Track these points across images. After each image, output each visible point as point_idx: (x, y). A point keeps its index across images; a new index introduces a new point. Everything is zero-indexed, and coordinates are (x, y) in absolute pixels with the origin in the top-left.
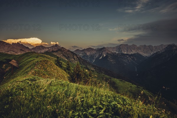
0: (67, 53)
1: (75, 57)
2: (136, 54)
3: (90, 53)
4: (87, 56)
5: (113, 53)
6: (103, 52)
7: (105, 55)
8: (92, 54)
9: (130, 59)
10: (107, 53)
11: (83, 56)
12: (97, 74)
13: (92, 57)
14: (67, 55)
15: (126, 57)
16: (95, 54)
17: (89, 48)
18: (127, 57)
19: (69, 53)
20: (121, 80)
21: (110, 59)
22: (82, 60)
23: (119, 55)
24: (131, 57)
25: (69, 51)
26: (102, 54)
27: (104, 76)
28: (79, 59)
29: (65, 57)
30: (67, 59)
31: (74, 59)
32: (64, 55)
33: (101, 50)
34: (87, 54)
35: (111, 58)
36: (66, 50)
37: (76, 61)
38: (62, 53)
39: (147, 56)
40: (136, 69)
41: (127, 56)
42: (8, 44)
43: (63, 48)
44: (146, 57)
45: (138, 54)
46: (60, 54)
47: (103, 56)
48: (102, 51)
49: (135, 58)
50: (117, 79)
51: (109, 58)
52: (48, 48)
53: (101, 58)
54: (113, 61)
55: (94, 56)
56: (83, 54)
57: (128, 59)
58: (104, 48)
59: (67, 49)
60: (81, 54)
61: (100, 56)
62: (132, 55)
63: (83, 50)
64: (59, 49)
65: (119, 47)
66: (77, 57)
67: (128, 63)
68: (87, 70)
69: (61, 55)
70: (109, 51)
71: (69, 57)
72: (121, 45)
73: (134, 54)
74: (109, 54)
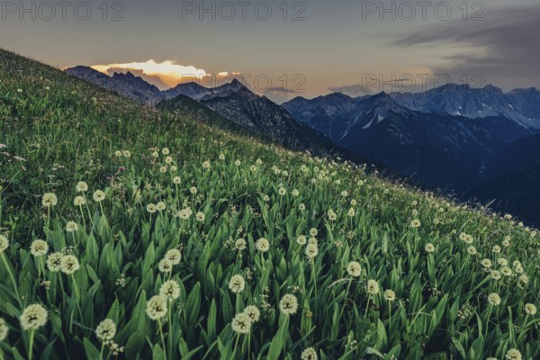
0: (256, 104)
1: (277, 117)
2: (495, 117)
3: (336, 109)
4: (326, 119)
5: (409, 111)
6: (376, 107)
7: (380, 118)
8: (342, 112)
9: (470, 134)
10: (390, 110)
11: (313, 120)
13: (340, 121)
14: (255, 110)
15: (454, 128)
16: (353, 112)
17: (336, 94)
18: (458, 128)
19: (261, 104)
21: (395, 131)
22: (298, 126)
24: (475, 127)
25: (264, 100)
26: (372, 113)
28: (287, 123)
29: (250, 115)
30: (253, 121)
31: (274, 122)
32: (245, 112)
34: (327, 111)
35: (399, 127)
36: (253, 95)
37: (280, 128)
38: (241, 106)
39: (536, 126)
40: (483, 167)
41: (460, 124)
43: (245, 89)
44: (531, 129)
45: (501, 117)
46: (235, 107)
47: (376, 119)
48: (376, 104)
49: (485, 131)
51: (392, 128)
52: (211, 90)
53: (368, 125)
54: (404, 138)
55: (347, 120)
56: (313, 112)
57: (462, 133)
58: (383, 94)
60: (306, 113)
61: (366, 119)
62: (478, 121)
63: (315, 99)
64: (233, 94)
65: (442, 93)
66: (284, 119)
67: (459, 147)
69: (238, 109)
70: (398, 105)
71: (259, 116)
72: (443, 87)
73: (488, 117)
74: (396, 114)
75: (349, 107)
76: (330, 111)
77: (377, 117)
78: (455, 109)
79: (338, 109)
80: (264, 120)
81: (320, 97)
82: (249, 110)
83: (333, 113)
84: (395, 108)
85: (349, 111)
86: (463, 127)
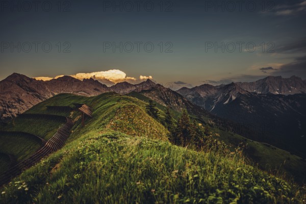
0: (166, 93)
1: (179, 100)
2: (300, 94)
4: (201, 99)
5: (250, 93)
6: (230, 91)
7: (234, 98)
8: (210, 95)
9: (287, 104)
10: (239, 93)
11: (194, 100)
12: (219, 131)
13: (210, 100)
14: (166, 97)
15: (278, 102)
16: (216, 94)
17: (205, 85)
18: (280, 101)
19: (169, 93)
20: (267, 145)
21: (245, 105)
22: (192, 105)
23: (264, 97)
24: (290, 100)
25: (169, 90)
26: (228, 95)
27: (232, 135)
28: (186, 104)
29: (163, 100)
30: (166, 103)
31: (178, 103)
32: (161, 98)
33: (228, 87)
34: (201, 95)
35: (246, 103)
36: (164, 88)
37: (181, 107)
38: (158, 94)
40: (300, 125)
41: (280, 99)
42: (77, 80)
43: (159, 85)
45: (304, 94)
46: (154, 95)
47: (231, 98)
48: (230, 90)
49: (296, 102)
50: (258, 143)
51: (242, 103)
52: (135, 85)
53: (227, 102)
54: (250, 109)
55: (214, 99)
56: (193, 95)
57: (283, 105)
58: (233, 84)
59: (166, 86)
60: (189, 96)
61: (225, 98)
62: (290, 97)
63: (194, 88)
64: (152, 88)
65: (263, 83)
66: (184, 101)
67: (282, 112)
68: (200, 124)
69: (156, 96)
70: (243, 90)
71: (169, 100)
72: (266, 78)
73: (295, 94)
74: (242, 95)
75: (213, 92)
76: (203, 94)
77: (231, 97)
78: (274, 91)
79: (207, 93)
80: (172, 103)
81: (196, 87)
82: (162, 97)
83: (204, 96)
84: (242, 91)
85: (214, 93)
86: (283, 101)
